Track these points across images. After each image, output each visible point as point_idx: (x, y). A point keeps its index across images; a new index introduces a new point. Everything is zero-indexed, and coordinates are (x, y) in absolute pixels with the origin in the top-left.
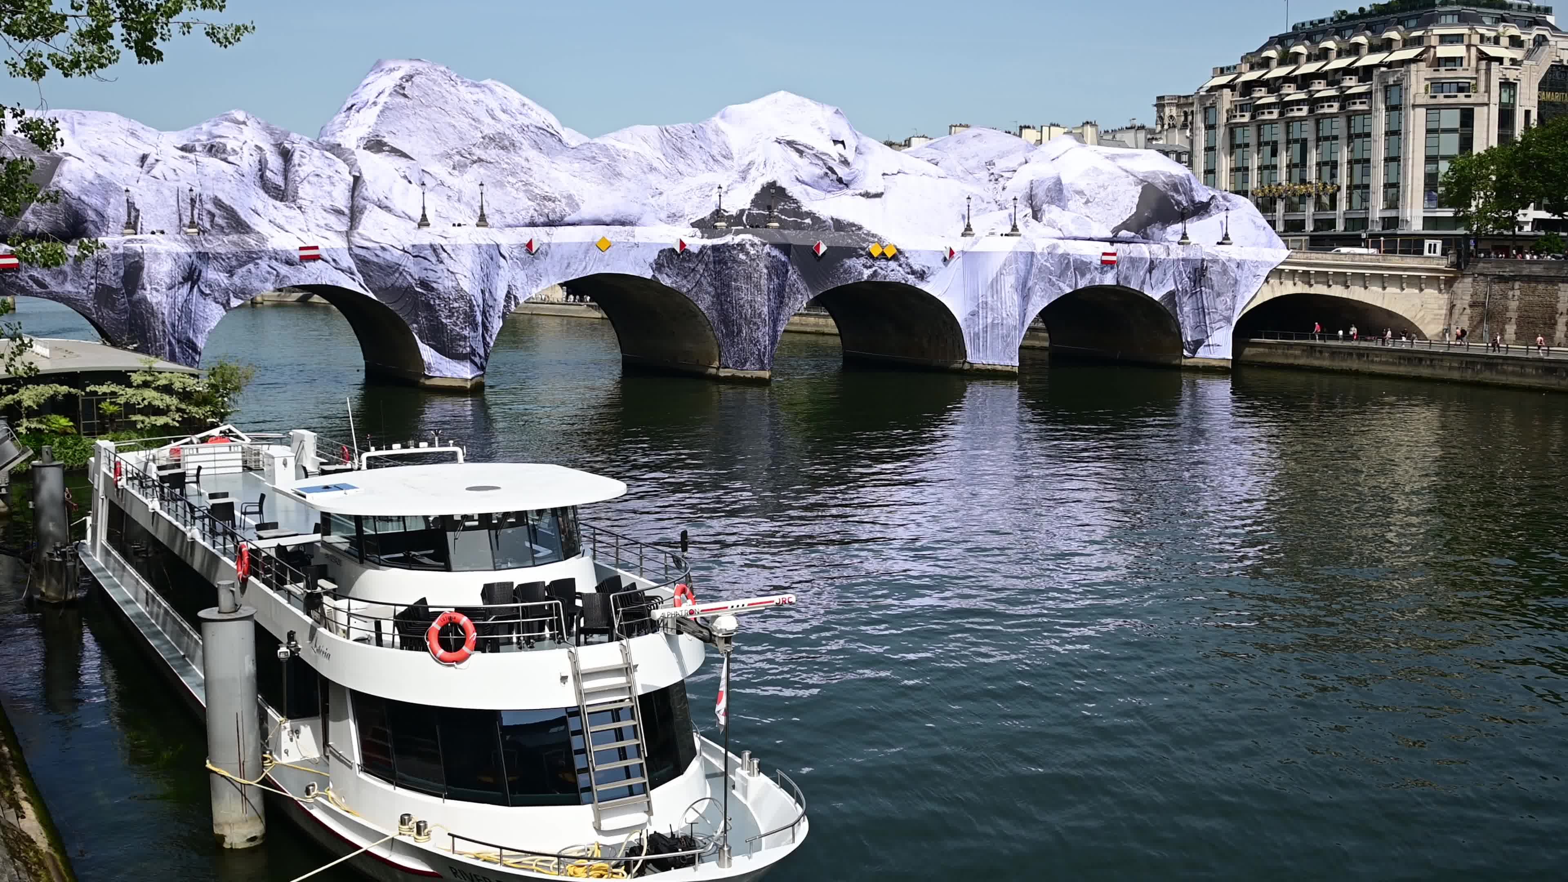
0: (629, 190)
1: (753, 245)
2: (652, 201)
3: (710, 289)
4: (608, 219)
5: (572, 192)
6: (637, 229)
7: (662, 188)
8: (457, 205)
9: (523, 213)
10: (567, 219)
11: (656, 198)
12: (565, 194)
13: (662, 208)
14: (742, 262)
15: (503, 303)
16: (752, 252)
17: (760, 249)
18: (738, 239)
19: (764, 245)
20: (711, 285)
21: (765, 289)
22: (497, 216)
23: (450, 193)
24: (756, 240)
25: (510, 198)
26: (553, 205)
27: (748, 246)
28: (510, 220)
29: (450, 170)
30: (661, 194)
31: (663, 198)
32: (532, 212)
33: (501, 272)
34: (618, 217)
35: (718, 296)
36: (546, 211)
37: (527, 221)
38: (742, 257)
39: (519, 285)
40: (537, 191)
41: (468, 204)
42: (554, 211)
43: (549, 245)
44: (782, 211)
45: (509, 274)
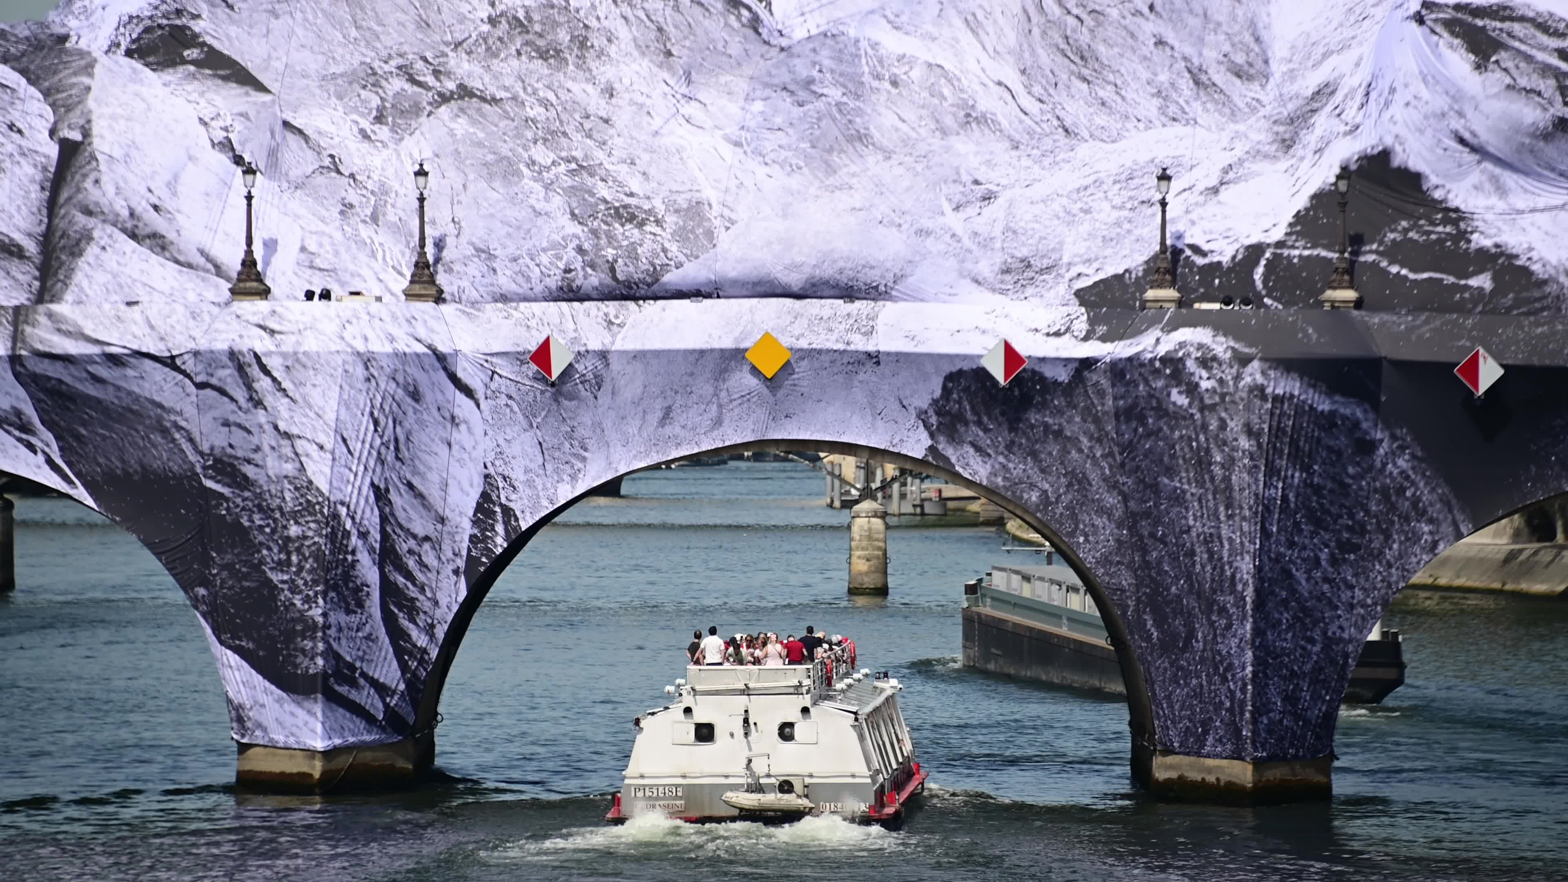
0: (880, 188)
1: (1207, 361)
2: (954, 221)
3: (1111, 500)
4: (795, 280)
5: (709, 194)
6: (887, 311)
7: (992, 178)
8: (365, 232)
9: (545, 259)
10: (671, 278)
11: (971, 211)
12: (682, 201)
13: (986, 244)
14: (1178, 416)
15: (467, 529)
16: (1205, 385)
17: (1229, 375)
18: (1169, 343)
19: (1244, 361)
20: (1114, 486)
21: (1246, 500)
22: (475, 268)
23: (352, 197)
24: (1221, 346)
25: (523, 214)
26: (635, 233)
27: (1191, 365)
28: (505, 282)
29: (365, 124)
30: (988, 198)
31: (995, 209)
32: (570, 253)
33: (460, 436)
34: (827, 272)
35: (1131, 520)
36: (610, 253)
37: (553, 282)
38: (1179, 398)
39: (518, 475)
40: (603, 191)
41: (397, 229)
42: (632, 253)
43: (603, 355)
44: (1393, 253)
45: (488, 444)
